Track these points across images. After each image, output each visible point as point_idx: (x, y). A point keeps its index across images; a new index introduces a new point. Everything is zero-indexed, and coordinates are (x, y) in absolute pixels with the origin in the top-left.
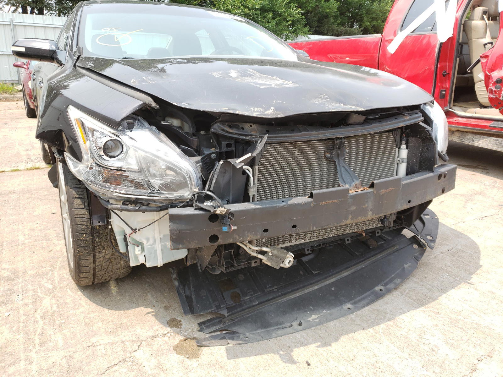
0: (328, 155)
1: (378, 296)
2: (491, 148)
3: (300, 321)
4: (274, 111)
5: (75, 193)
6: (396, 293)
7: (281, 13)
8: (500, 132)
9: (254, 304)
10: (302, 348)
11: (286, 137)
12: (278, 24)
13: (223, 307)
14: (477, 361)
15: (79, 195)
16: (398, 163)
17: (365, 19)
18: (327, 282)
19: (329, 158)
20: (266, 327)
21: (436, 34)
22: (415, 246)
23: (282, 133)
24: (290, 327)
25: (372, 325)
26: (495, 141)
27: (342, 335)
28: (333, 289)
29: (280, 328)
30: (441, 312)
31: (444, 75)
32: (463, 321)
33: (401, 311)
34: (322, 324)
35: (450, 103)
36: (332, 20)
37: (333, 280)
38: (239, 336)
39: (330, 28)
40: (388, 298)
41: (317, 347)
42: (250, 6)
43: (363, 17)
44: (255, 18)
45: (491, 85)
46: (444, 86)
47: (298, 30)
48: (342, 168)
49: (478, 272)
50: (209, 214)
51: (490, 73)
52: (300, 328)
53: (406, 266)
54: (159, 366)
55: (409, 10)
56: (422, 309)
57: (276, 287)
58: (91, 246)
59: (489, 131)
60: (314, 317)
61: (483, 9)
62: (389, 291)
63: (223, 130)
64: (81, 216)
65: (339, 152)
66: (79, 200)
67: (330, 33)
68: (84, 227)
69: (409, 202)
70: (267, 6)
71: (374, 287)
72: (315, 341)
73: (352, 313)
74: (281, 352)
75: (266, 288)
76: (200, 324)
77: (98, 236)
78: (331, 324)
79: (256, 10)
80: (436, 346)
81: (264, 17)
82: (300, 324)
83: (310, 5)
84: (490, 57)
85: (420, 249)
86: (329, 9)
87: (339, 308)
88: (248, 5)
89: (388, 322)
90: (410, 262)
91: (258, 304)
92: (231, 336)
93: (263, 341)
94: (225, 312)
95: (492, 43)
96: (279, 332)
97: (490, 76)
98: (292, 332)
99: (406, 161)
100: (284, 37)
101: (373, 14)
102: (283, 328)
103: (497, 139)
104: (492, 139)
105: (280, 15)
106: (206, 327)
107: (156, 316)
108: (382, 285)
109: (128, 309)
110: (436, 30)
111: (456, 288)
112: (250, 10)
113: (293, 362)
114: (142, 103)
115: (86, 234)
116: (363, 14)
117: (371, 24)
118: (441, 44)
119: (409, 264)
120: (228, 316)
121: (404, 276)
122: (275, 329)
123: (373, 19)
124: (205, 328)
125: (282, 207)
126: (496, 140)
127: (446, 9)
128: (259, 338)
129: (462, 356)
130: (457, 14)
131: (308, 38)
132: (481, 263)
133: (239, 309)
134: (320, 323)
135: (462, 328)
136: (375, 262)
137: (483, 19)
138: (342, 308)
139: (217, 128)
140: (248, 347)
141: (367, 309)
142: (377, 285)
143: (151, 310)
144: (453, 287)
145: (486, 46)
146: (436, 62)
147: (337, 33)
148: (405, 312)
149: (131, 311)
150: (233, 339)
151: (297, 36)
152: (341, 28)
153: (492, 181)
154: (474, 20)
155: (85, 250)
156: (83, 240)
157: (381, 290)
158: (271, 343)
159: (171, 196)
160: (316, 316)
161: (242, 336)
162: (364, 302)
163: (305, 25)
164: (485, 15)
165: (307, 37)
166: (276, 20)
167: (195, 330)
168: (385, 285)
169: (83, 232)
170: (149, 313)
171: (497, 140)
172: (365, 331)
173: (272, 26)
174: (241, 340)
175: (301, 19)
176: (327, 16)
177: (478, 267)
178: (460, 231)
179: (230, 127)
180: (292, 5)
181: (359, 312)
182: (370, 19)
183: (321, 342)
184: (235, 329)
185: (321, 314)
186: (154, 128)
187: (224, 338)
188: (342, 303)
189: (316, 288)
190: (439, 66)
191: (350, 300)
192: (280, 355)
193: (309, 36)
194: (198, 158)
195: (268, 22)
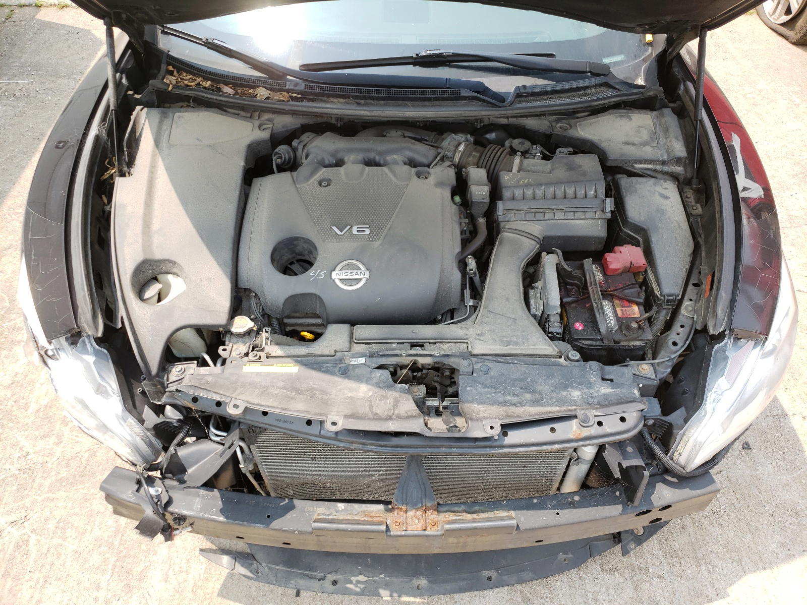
20: (291, 564)
24: (319, 580)
29: (307, 576)
38: (251, 564)
48: (413, 476)
52: (331, 588)
60: (362, 578)
69: (539, 541)
82: (335, 583)
87: (406, 579)
90: (572, 553)
96: (302, 582)
102: (311, 577)
119: (570, 556)
122: (301, 574)
138: (410, 581)
157: (490, 577)
160: (365, 579)
161: (255, 565)
168: (500, 574)
185: (374, 578)
191: (425, 576)
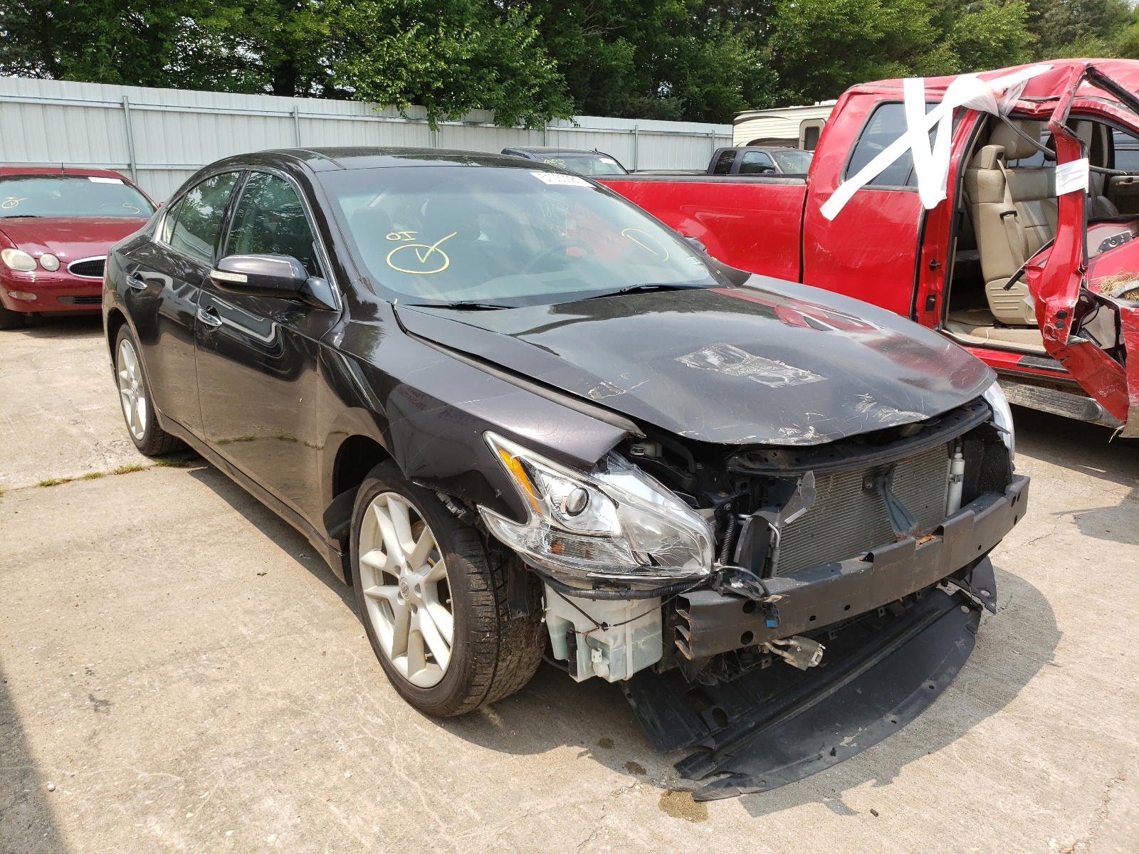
0: (870, 485)
1: (930, 698)
2: (1022, 404)
3: (833, 749)
4: (815, 434)
5: (470, 566)
6: (951, 690)
7: (517, 69)
8: (1037, 376)
9: (750, 726)
10: (853, 790)
11: (825, 467)
12: (511, 92)
13: (706, 736)
14: (1108, 788)
15: (478, 568)
16: (950, 483)
17: (689, 79)
18: (847, 680)
19: (871, 490)
20: (784, 763)
21: (917, 192)
22: (965, 609)
23: (818, 462)
24: (819, 759)
25: (939, 746)
26: (1028, 392)
27: (902, 765)
28: (859, 691)
29: (805, 762)
30: (1031, 716)
31: (932, 268)
32: (1067, 728)
33: (972, 720)
34: (864, 750)
35: (943, 318)
36: (621, 82)
37: (854, 676)
38: (751, 780)
39: (618, 101)
40: (943, 699)
41: (874, 786)
42: (449, 54)
43: (685, 75)
44: (460, 80)
45: (1049, 320)
46: (933, 287)
47: (552, 106)
48: (892, 505)
49: (1061, 644)
50: (743, 602)
51: (1044, 299)
52: (834, 759)
53: (958, 644)
54: (654, 836)
55: (859, 139)
56: (1000, 713)
57: (772, 695)
58: (495, 651)
59: (1017, 373)
60: (847, 739)
61: (997, 150)
62: (943, 688)
63: (742, 466)
64: (484, 602)
65: (886, 479)
66: (479, 577)
67: (618, 111)
68: (487, 620)
69: (980, 547)
70: (486, 54)
71: (920, 684)
72: (867, 778)
73: (901, 728)
74: (825, 799)
75: (759, 699)
76: (678, 766)
77: (505, 634)
78: (880, 748)
79: (462, 62)
80: (1043, 771)
81: (481, 79)
82: (833, 753)
83: (575, 51)
84: (1044, 272)
85: (973, 612)
86: (616, 59)
87: (879, 722)
88: (443, 51)
89: (960, 739)
90: (962, 637)
91: (756, 727)
92: (739, 780)
93: (791, 785)
94: (712, 744)
95: (1015, 213)
96: (807, 768)
97: (1045, 304)
98: (826, 767)
99: (962, 478)
100: (523, 121)
101: (704, 68)
102: (811, 761)
103: (1031, 387)
104: (1023, 387)
105: (513, 73)
106: (689, 769)
107: (595, 757)
108: (931, 679)
109: (543, 750)
110: (915, 183)
111: (1038, 675)
112: (448, 62)
113: (849, 812)
114: (623, 431)
115: (490, 631)
116: (683, 68)
117: (701, 90)
118: (927, 212)
119: (963, 640)
120: (720, 749)
121: (960, 661)
122: (799, 764)
123: (706, 79)
124: (689, 772)
125: (836, 580)
126: (1029, 390)
127: (932, 147)
128: (782, 780)
129: (1084, 782)
130: (953, 157)
131: (573, 125)
132: (1060, 627)
133: (730, 737)
134: (860, 749)
135: (1070, 741)
136: (909, 641)
137: (996, 167)
138: (883, 721)
139: (734, 463)
140: (770, 795)
141: (919, 719)
142: (923, 680)
143: (583, 750)
144: (1034, 674)
145: (1005, 217)
146: (918, 244)
147: (633, 110)
148: (978, 721)
149: (550, 753)
150: (744, 786)
151: (550, 119)
152: (641, 99)
153: (1024, 463)
154: (981, 168)
155: (486, 658)
156: (485, 642)
157: (931, 687)
158: (802, 786)
159: (677, 574)
160: (851, 739)
161: (755, 780)
162: (912, 709)
163: (567, 94)
164: (1000, 159)
165: (571, 121)
166: (505, 84)
167: (674, 777)
168: (935, 678)
169: (486, 629)
170: (581, 755)
171: (1032, 390)
172: (932, 755)
173: (497, 98)
174: (757, 786)
175: (557, 80)
176: (610, 73)
177: (1058, 635)
178: (1008, 570)
179: (751, 460)
180: (539, 50)
181: (909, 727)
182: (699, 78)
183: (876, 778)
184: (739, 769)
185: (857, 734)
186: (635, 465)
187: (729, 785)
188: (881, 715)
189: (832, 691)
190: (923, 251)
191: (891, 708)
192: (826, 804)
193: (575, 118)
194: (709, 512)
195: (490, 90)
